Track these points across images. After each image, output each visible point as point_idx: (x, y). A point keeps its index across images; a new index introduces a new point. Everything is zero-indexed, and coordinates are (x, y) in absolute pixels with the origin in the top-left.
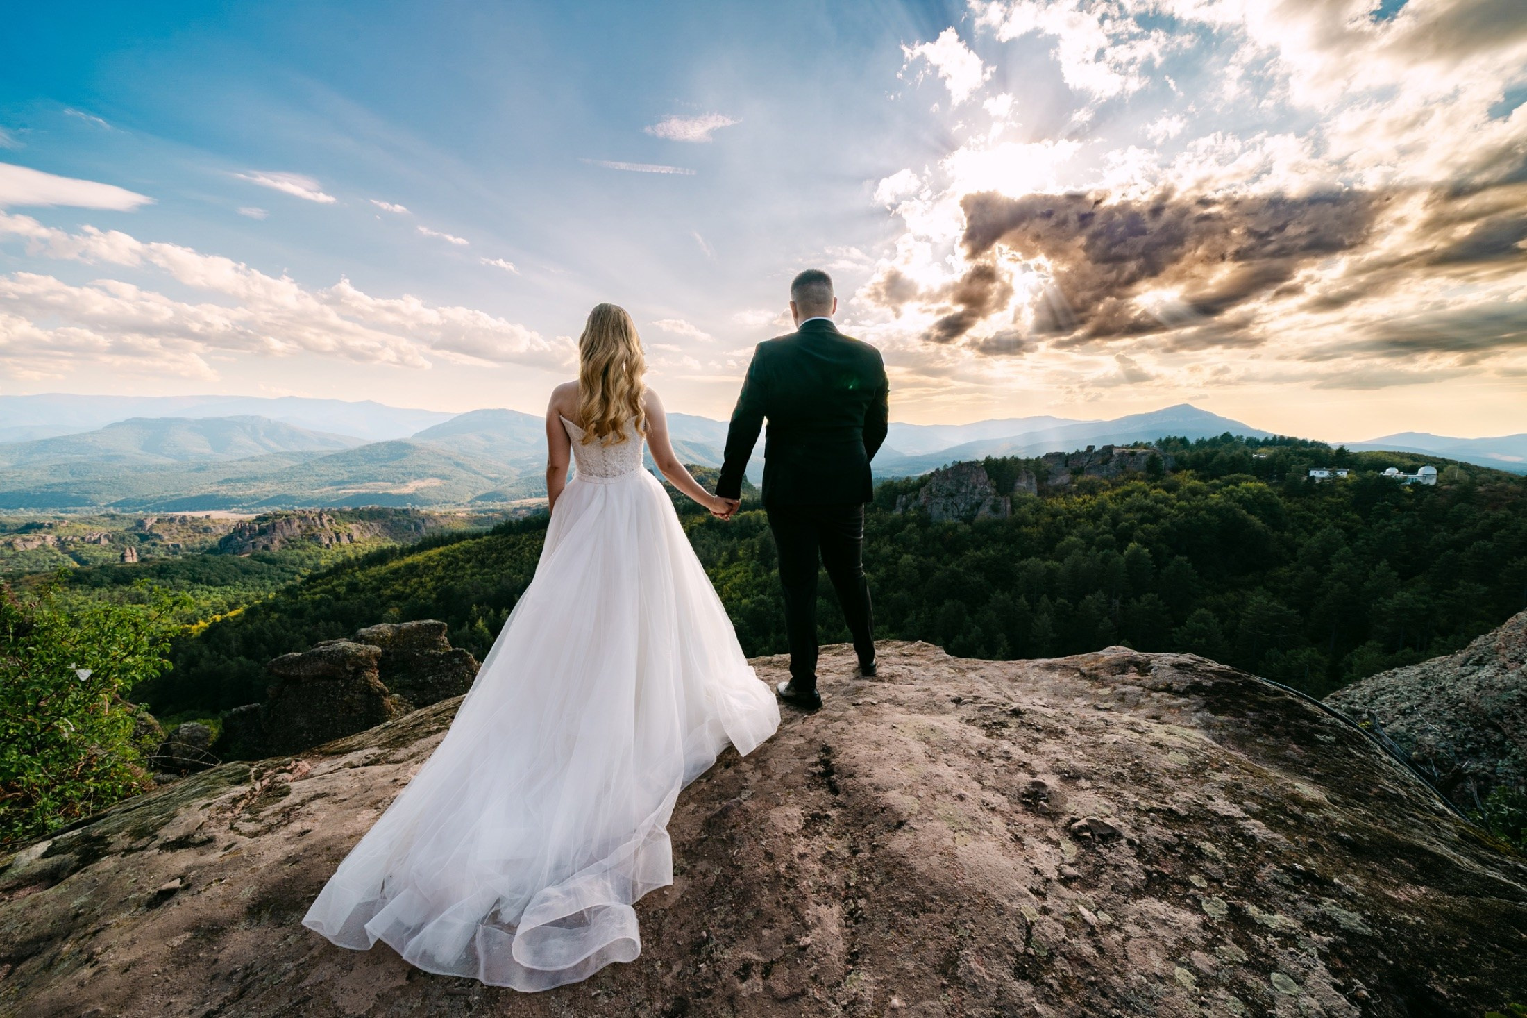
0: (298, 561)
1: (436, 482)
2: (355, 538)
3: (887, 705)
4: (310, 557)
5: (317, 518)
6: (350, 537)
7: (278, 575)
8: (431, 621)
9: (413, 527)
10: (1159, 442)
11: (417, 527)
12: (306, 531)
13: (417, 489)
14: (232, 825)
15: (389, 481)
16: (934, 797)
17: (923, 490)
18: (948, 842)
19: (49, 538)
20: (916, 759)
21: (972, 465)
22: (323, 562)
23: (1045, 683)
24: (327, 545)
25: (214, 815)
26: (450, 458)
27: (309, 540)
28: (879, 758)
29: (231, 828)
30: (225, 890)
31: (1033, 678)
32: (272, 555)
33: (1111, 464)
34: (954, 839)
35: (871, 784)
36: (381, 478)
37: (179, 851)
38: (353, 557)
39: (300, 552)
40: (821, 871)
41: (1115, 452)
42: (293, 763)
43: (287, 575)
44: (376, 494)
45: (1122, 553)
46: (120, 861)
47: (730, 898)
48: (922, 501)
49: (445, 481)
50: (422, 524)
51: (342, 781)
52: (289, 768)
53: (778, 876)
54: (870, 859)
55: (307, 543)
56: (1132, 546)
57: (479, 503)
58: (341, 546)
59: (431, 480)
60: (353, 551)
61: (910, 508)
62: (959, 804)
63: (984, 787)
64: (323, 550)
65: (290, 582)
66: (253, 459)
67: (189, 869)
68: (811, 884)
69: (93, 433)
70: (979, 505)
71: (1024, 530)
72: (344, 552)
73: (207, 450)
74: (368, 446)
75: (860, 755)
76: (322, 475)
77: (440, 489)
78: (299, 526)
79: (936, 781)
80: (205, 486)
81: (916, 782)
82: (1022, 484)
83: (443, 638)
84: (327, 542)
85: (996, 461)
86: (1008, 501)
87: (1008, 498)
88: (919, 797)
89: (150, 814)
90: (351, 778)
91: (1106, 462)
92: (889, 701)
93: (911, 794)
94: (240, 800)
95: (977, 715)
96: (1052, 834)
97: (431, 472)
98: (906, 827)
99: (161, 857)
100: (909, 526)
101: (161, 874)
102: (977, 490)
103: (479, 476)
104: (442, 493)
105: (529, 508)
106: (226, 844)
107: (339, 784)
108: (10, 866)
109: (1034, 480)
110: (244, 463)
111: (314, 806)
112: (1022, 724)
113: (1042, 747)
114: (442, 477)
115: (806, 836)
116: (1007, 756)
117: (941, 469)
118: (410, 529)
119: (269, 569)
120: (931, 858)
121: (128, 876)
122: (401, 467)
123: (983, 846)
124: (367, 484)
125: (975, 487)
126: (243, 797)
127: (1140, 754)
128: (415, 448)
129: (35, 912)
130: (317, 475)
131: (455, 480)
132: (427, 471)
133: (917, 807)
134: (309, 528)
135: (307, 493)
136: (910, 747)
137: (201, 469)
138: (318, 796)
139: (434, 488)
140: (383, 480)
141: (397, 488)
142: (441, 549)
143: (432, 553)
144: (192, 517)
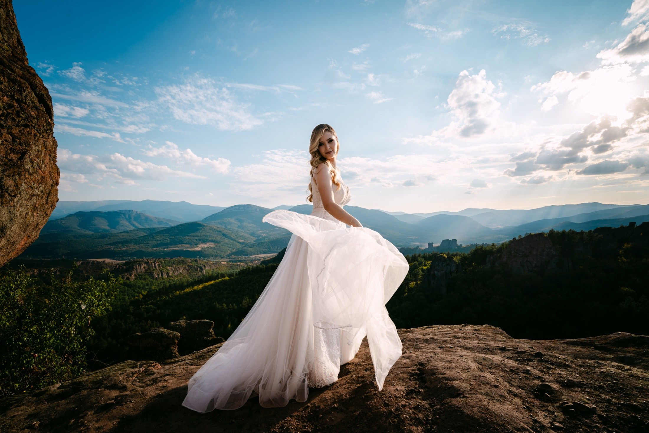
0: (142, 286)
1: (212, 245)
2: (170, 275)
3: (460, 348)
4: (147, 285)
5: (153, 263)
6: (168, 274)
7: (132, 294)
8: (206, 320)
9: (199, 269)
11: (201, 269)
12: (147, 270)
13: (202, 249)
14: (132, 383)
15: (189, 244)
16: (479, 385)
17: (504, 252)
18: (485, 403)
19: (36, 271)
20: (472, 369)
21: (540, 235)
22: (153, 287)
23: (569, 351)
24: (156, 278)
25: (125, 378)
26: (220, 232)
27: (149, 275)
28: (450, 367)
29: (132, 384)
30: (133, 405)
31: (561, 349)
32: (130, 282)
34: (488, 403)
35: (444, 378)
36: (185, 242)
37: (112, 390)
38: (168, 285)
39: (144, 282)
40: (413, 412)
42: (155, 363)
43: (136, 294)
44: (183, 251)
46: (89, 392)
47: (365, 421)
48: (504, 259)
49: (217, 244)
50: (203, 268)
51: (178, 370)
52: (153, 365)
53: (391, 412)
54: (440, 409)
55: (147, 277)
57: (233, 256)
58: (163, 279)
59: (210, 243)
60: (169, 282)
61: (497, 264)
62: (494, 389)
63: (511, 385)
64: (154, 281)
65: (136, 298)
66: (127, 232)
67: (118, 397)
68: (408, 417)
69: (62, 219)
72: (164, 282)
73: (108, 228)
74: (181, 225)
75: (439, 365)
76: (158, 240)
77: (214, 248)
78: (144, 268)
79: (482, 379)
80: (105, 246)
81: (470, 378)
82: (579, 249)
83: (212, 330)
84: (157, 276)
85: (558, 233)
88: (470, 384)
89: (98, 376)
90: (181, 369)
92: (461, 347)
93: (466, 383)
94: (135, 374)
95: (514, 355)
96: (550, 408)
97: (210, 239)
98: (462, 396)
99: (105, 391)
101: (106, 398)
103: (234, 242)
104: (215, 251)
105: (259, 260)
106: (131, 389)
107: (177, 371)
108: (47, 390)
109: (589, 246)
110: (123, 234)
111: (167, 378)
112: (541, 361)
113: (552, 371)
114: (215, 242)
115: (406, 399)
116: (527, 372)
117: (517, 238)
118: (197, 270)
119: (128, 290)
120: (474, 408)
121: (93, 398)
122: (196, 236)
123: (505, 407)
124: (179, 246)
125: (543, 251)
126: (136, 372)
127: (618, 378)
128: (204, 226)
129: (58, 408)
130: (155, 240)
131: (222, 243)
132: (208, 238)
133: (469, 388)
134: (149, 268)
135: (150, 250)
136: (469, 364)
137: (104, 236)
138: (167, 375)
139: (211, 248)
140: (186, 244)
141: (193, 247)
142: (212, 282)
143: (207, 284)
144: (97, 262)
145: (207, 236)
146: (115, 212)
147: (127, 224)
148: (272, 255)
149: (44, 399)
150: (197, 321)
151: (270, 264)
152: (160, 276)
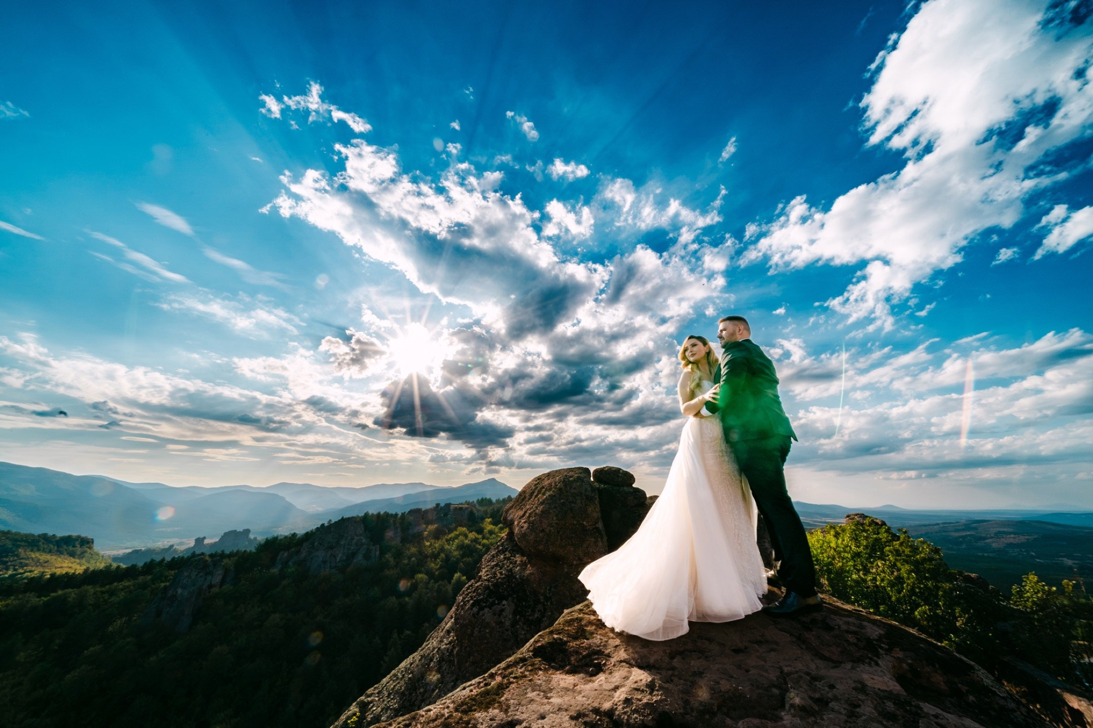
10: (478, 501)
17: (305, 544)
21: (353, 519)
33: (449, 516)
41: (452, 507)
45: (450, 583)
48: (304, 554)
56: (457, 575)
61: (290, 563)
70: (354, 555)
71: (387, 572)
82: (389, 534)
86: (378, 549)
87: (378, 546)
91: (446, 515)
100: (285, 582)
102: (355, 541)
109: (399, 530)
117: (326, 524)
125: (352, 539)
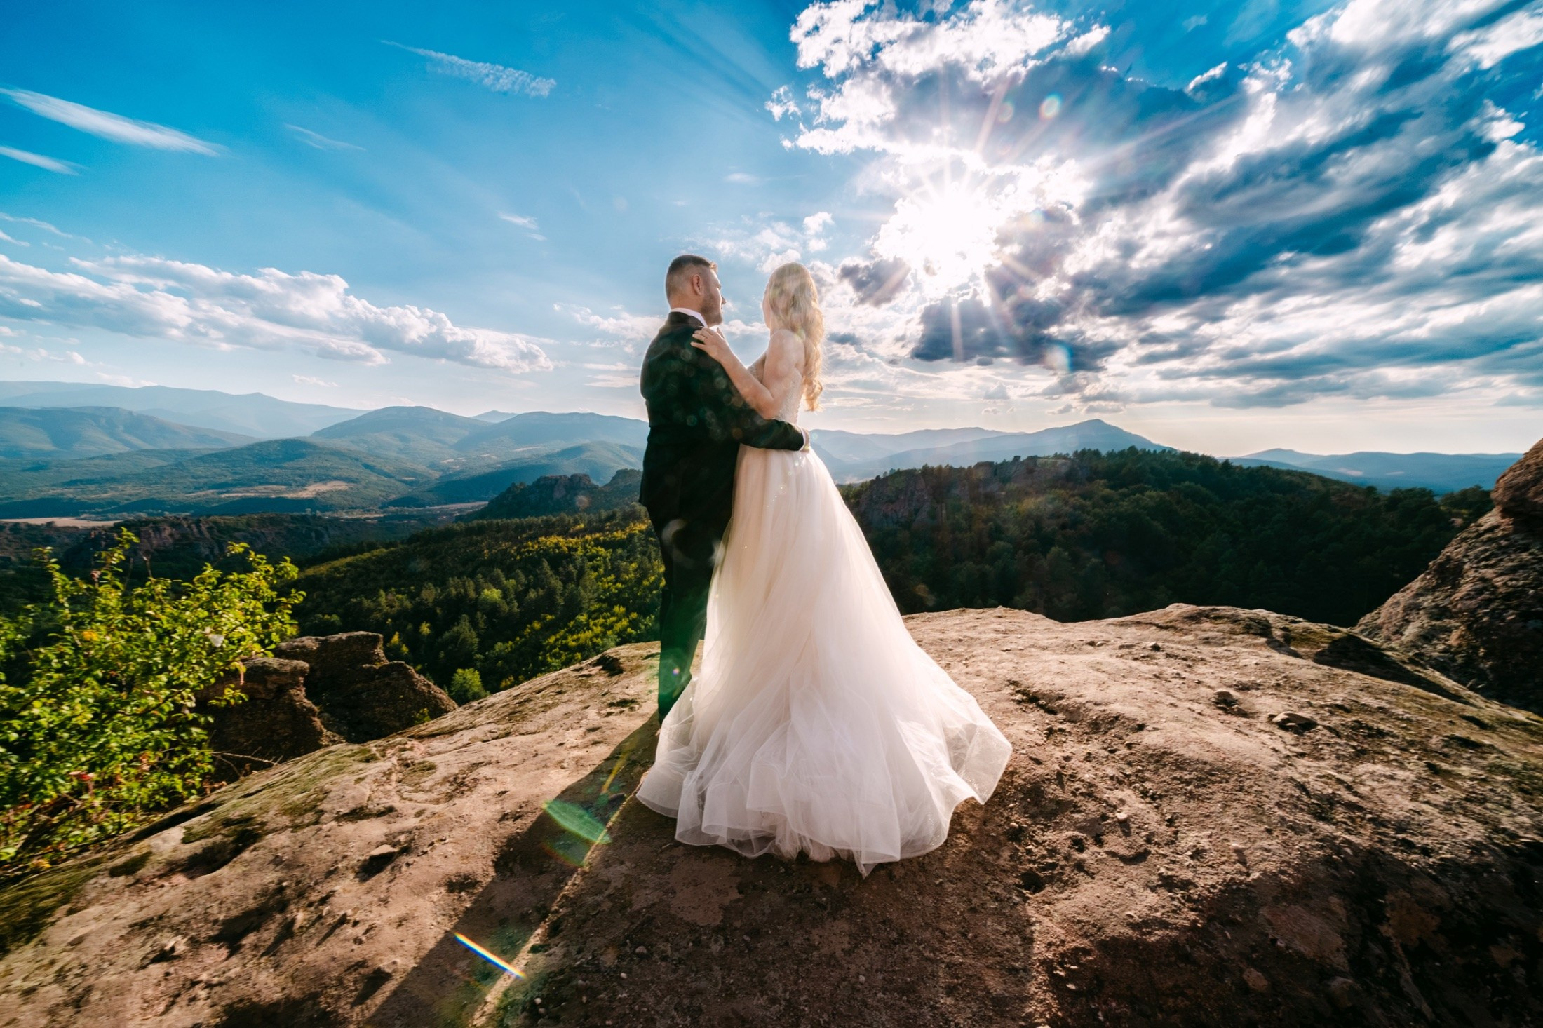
1: (341, 486)
3: (1033, 649)
5: (193, 526)
8: (363, 632)
9: (313, 535)
11: (319, 536)
12: (179, 540)
13: (318, 493)
14: (401, 796)
15: (283, 484)
21: (911, 472)
26: (357, 460)
27: (184, 550)
33: (1035, 473)
36: (273, 480)
41: (1039, 462)
44: (268, 499)
45: (1045, 557)
49: (352, 485)
55: (181, 554)
57: (392, 508)
59: (335, 483)
70: (916, 511)
71: (959, 535)
76: (199, 477)
77: (346, 493)
78: (171, 535)
82: (956, 492)
83: (378, 650)
86: (944, 507)
91: (1030, 471)
99: (345, 829)
101: (359, 843)
102: (915, 497)
103: (392, 480)
104: (348, 497)
106: (412, 811)
107: (489, 754)
108: (149, 853)
109: (967, 488)
110: (97, 461)
111: (484, 772)
114: (346, 480)
121: (318, 849)
122: (298, 469)
124: (256, 488)
125: (913, 495)
128: (315, 447)
130: (193, 477)
132: (329, 472)
133: (1145, 714)
134: (184, 536)
135: (181, 497)
137: (39, 467)
138: (479, 765)
139: (339, 492)
140: (277, 483)
141: (294, 491)
142: (349, 559)
143: (337, 563)
144: (29, 526)
145: (327, 468)
146: (65, 412)
147: (106, 438)
148: (477, 504)
149: (155, 876)
150: (344, 636)
151: (475, 522)
152: (216, 551)
